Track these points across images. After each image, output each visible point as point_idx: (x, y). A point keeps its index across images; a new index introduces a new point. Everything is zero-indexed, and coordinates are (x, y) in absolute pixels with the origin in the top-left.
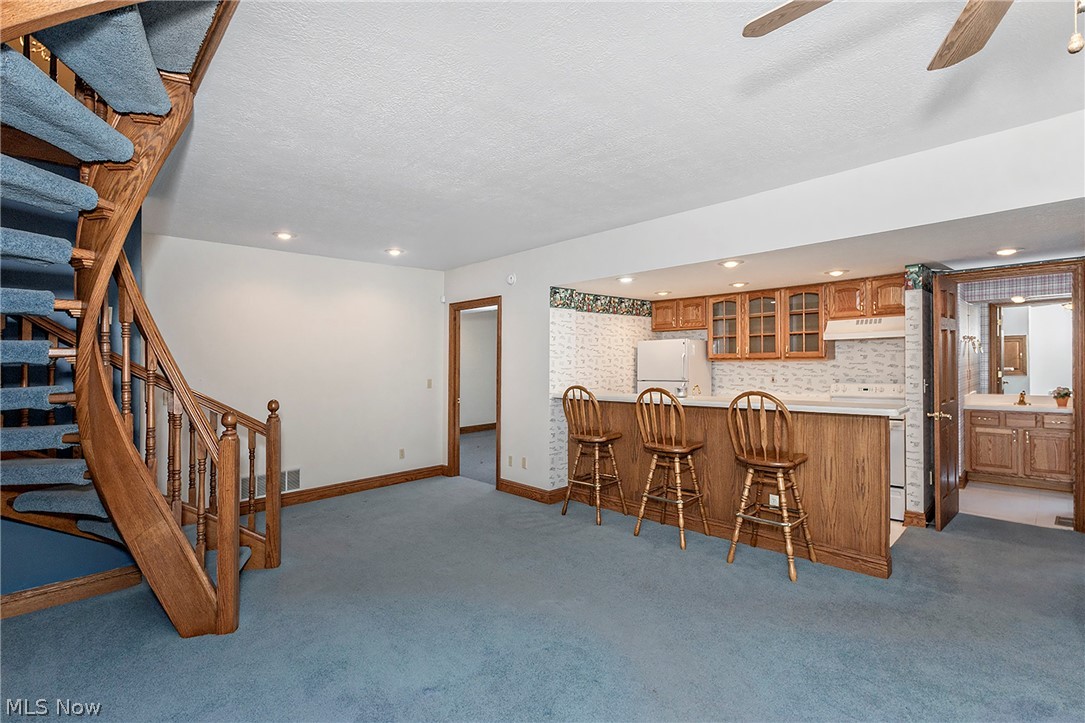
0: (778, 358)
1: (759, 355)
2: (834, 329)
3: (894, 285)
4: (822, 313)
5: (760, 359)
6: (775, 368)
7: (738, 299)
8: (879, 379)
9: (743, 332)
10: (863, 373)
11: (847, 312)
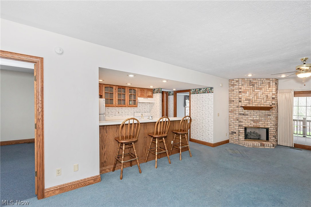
0: (126, 106)
1: (120, 105)
2: (140, 100)
3: (150, 91)
4: (137, 95)
5: (121, 106)
6: (119, 109)
7: (114, 87)
8: (142, 112)
9: (115, 98)
10: (139, 110)
11: (142, 96)
